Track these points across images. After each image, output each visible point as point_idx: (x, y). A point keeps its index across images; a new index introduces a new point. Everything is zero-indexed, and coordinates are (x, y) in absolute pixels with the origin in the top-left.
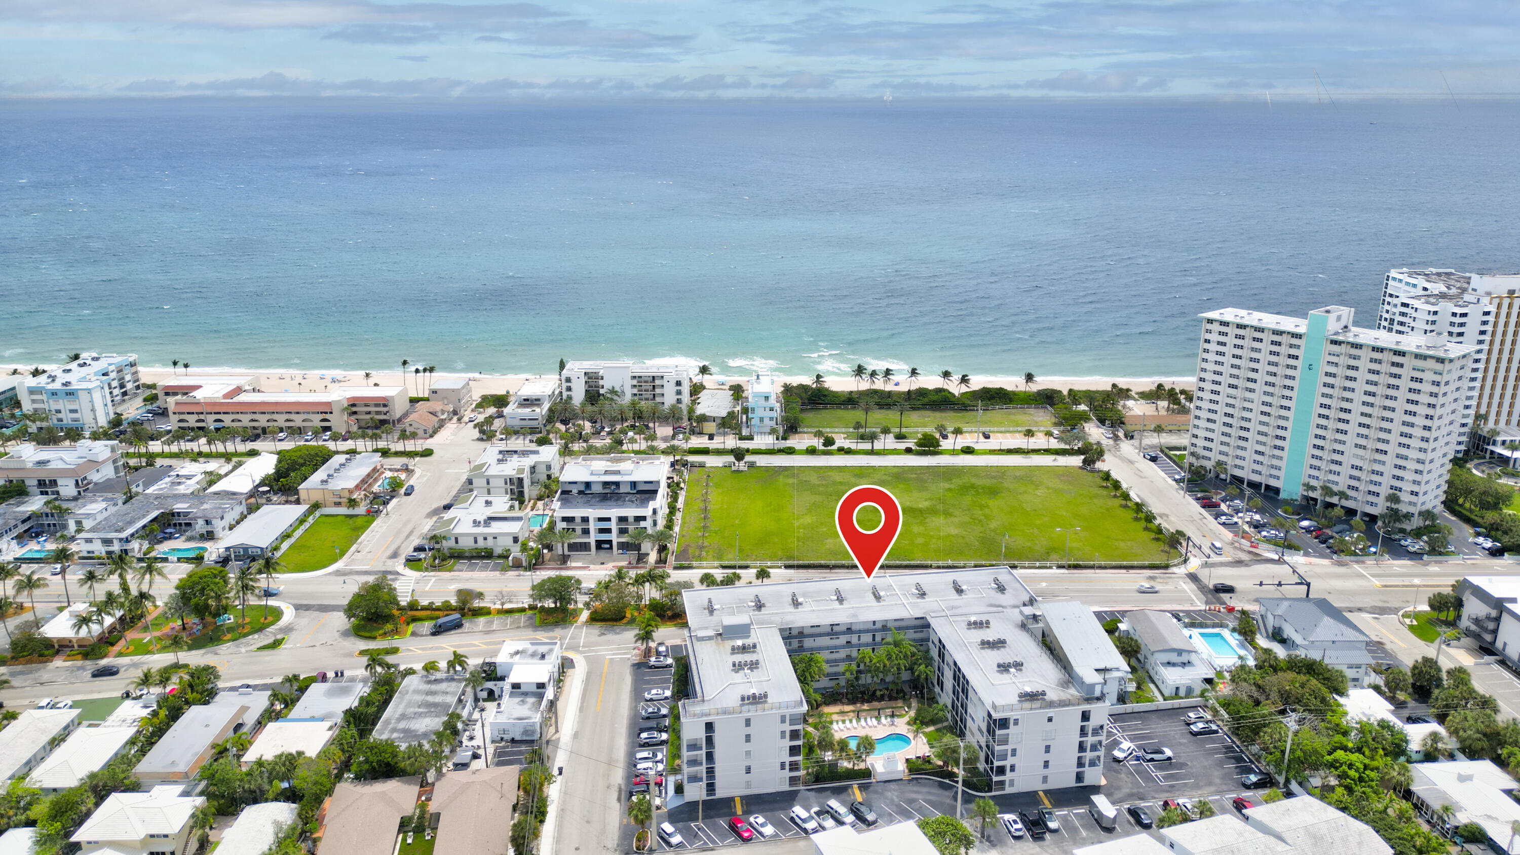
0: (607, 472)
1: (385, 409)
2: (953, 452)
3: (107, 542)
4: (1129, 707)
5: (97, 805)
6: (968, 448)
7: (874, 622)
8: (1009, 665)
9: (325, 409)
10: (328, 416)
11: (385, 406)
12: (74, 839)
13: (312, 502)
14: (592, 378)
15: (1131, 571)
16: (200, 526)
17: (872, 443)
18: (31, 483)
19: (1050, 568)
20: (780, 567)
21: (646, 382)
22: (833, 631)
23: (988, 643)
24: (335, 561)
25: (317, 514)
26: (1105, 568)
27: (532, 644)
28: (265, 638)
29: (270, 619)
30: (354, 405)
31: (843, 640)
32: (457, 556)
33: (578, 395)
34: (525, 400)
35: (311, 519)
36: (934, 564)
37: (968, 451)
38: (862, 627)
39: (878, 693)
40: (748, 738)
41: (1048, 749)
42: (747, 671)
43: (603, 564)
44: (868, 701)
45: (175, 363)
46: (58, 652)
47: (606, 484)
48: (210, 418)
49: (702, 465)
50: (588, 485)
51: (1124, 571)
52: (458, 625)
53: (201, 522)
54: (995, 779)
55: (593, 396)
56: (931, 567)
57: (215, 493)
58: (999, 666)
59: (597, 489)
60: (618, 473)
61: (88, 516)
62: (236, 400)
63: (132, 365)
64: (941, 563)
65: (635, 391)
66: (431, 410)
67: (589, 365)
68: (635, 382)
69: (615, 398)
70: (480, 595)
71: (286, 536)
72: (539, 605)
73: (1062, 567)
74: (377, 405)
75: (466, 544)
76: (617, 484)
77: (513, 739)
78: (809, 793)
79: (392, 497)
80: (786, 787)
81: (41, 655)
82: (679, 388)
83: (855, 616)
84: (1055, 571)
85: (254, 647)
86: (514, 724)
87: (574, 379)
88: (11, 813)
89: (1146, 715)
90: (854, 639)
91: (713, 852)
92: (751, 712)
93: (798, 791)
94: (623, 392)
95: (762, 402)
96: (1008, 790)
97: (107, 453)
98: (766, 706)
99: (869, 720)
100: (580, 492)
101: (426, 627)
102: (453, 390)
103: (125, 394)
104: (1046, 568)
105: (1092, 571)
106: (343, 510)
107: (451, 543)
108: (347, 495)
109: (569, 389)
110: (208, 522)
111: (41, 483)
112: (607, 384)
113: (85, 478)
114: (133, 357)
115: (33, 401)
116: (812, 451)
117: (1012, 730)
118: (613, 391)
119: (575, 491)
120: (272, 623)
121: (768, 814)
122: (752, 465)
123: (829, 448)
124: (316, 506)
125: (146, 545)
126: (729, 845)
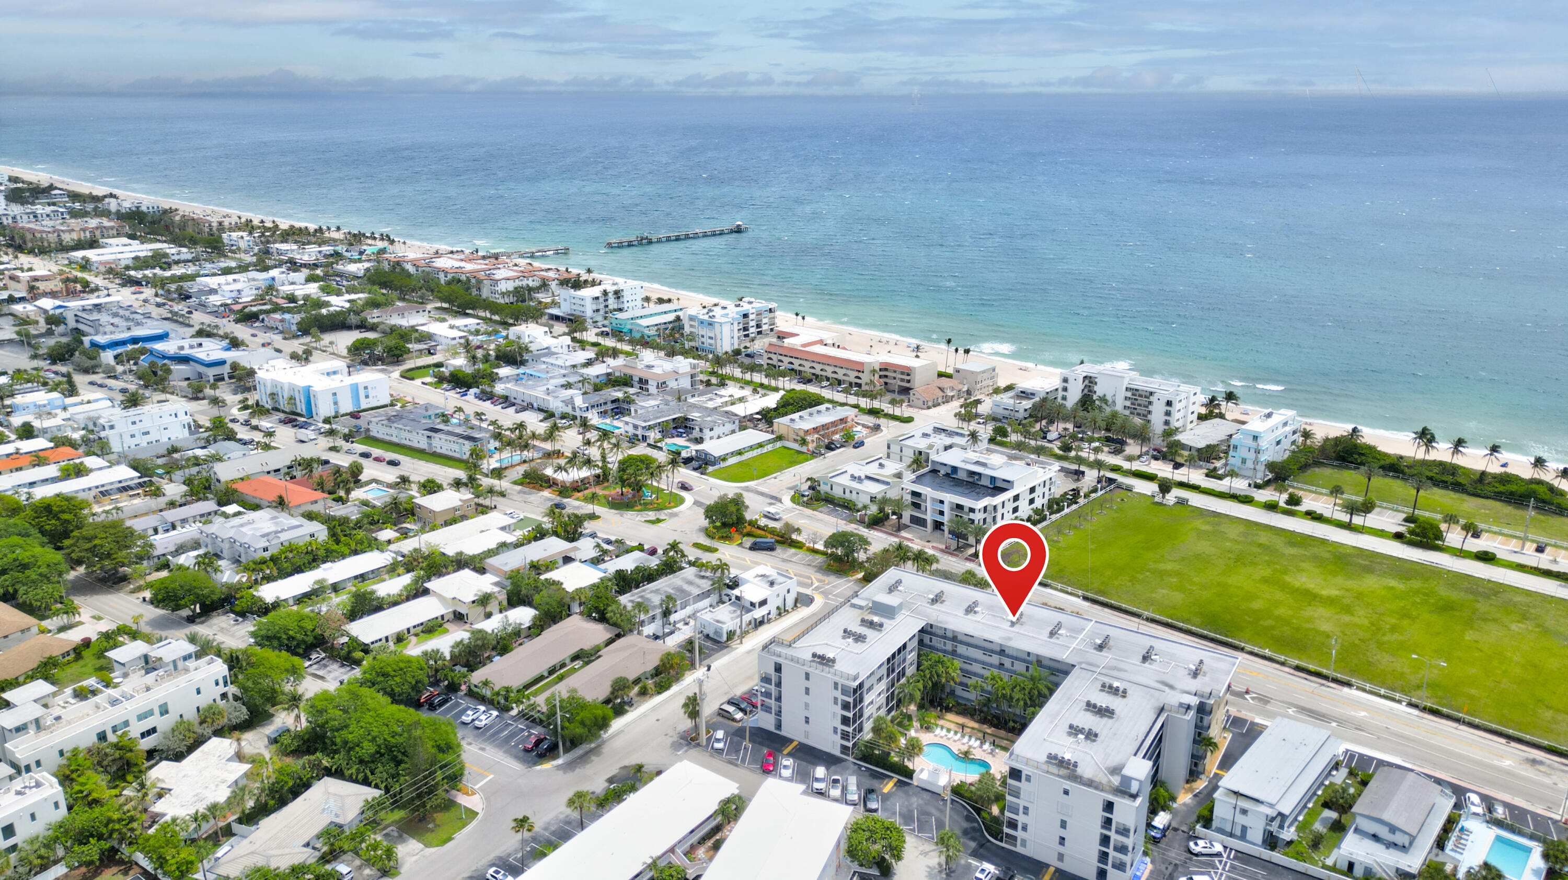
0: (977, 463)
1: (908, 378)
2: (1461, 553)
3: (636, 427)
4: (1276, 856)
5: (455, 571)
6: (1486, 553)
7: (1029, 654)
8: (1081, 731)
9: (859, 368)
10: (860, 375)
11: (908, 375)
12: (427, 585)
13: (778, 434)
14: (1090, 381)
15: (1513, 744)
16: (696, 434)
17: (1351, 515)
18: (636, 379)
19: (1399, 702)
20: (1078, 596)
21: (1141, 396)
22: (987, 648)
23: (1095, 706)
24: (753, 480)
25: (778, 444)
26: (1477, 727)
27: (778, 574)
28: (652, 515)
29: (672, 504)
30: (886, 370)
31: (995, 659)
32: (829, 500)
33: (1074, 395)
34: (1022, 392)
35: (770, 447)
36: (1249, 647)
37: (1486, 557)
38: (1015, 654)
39: (1011, 724)
40: (807, 691)
41: (1063, 824)
42: (850, 640)
43: (929, 541)
44: (996, 726)
45: (797, 315)
46: (550, 487)
47: (971, 474)
48: (807, 365)
49: (1129, 489)
50: (955, 469)
51: (1503, 741)
52: (771, 548)
53: (697, 429)
54: (1006, 830)
55: (1086, 401)
56: (1242, 649)
57: (727, 412)
58: (1071, 727)
59: (962, 475)
60: (984, 465)
61: (643, 407)
62: (807, 349)
63: (770, 310)
64: (1256, 650)
65: (1128, 403)
66: (940, 386)
67: (1089, 369)
68: (1129, 394)
69: (1104, 406)
70: (798, 530)
71: (740, 453)
72: (829, 551)
73: (1415, 706)
74: (902, 373)
75: (837, 492)
76: (980, 474)
77: (708, 635)
78: (852, 766)
79: (842, 446)
80: (837, 752)
81: (541, 486)
82: (1169, 408)
83: (1010, 639)
84: (1403, 708)
85: (643, 519)
86: (710, 623)
87: (1071, 380)
88: (420, 560)
89: (1285, 872)
90: (1007, 662)
91: (735, 768)
92: (816, 671)
93: (845, 760)
94: (1114, 402)
95: (1250, 442)
96: (1019, 849)
97: (688, 369)
98: (832, 670)
99: (973, 739)
100: (947, 475)
101: (748, 542)
102: (972, 372)
103: (760, 333)
104: (1393, 700)
105: (1455, 725)
106: (796, 446)
107: (828, 489)
108: (802, 434)
109: (1065, 389)
110: (701, 430)
111: (641, 380)
112: (1100, 390)
113: (664, 383)
114: (773, 305)
115: (691, 326)
116: (1271, 507)
117: (1023, 785)
118: (1103, 399)
119: (942, 472)
120: (669, 508)
121: (798, 761)
122: (1182, 502)
123: (1293, 508)
124: (780, 438)
125: (659, 436)
126: (750, 769)
